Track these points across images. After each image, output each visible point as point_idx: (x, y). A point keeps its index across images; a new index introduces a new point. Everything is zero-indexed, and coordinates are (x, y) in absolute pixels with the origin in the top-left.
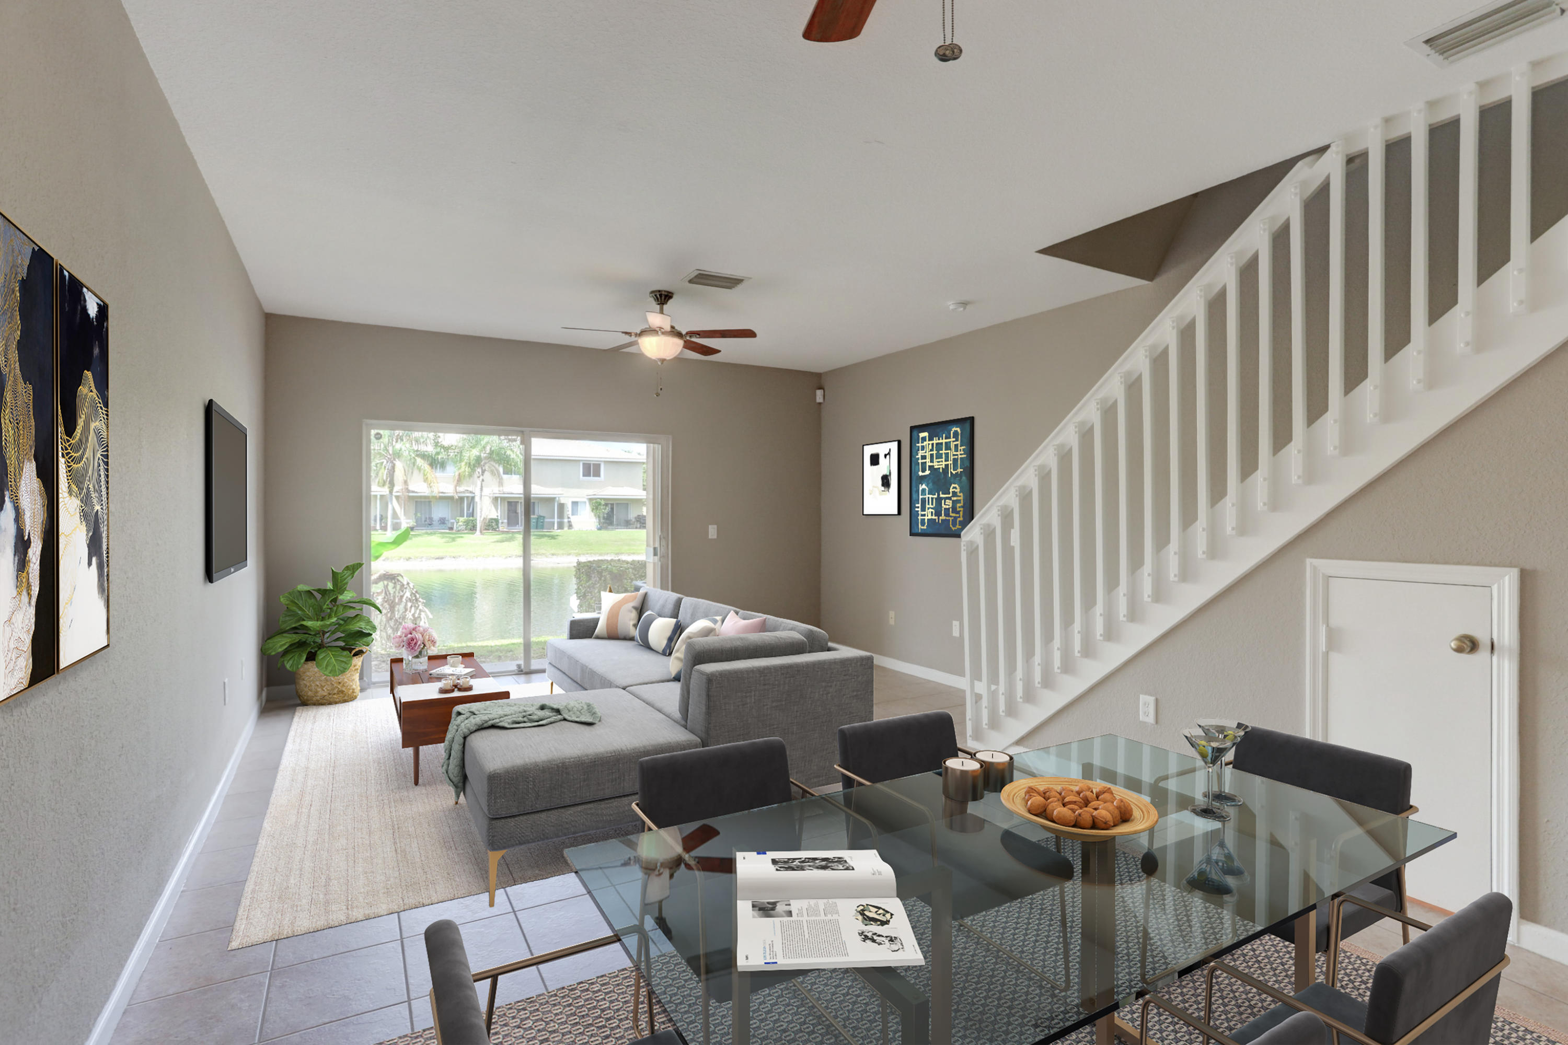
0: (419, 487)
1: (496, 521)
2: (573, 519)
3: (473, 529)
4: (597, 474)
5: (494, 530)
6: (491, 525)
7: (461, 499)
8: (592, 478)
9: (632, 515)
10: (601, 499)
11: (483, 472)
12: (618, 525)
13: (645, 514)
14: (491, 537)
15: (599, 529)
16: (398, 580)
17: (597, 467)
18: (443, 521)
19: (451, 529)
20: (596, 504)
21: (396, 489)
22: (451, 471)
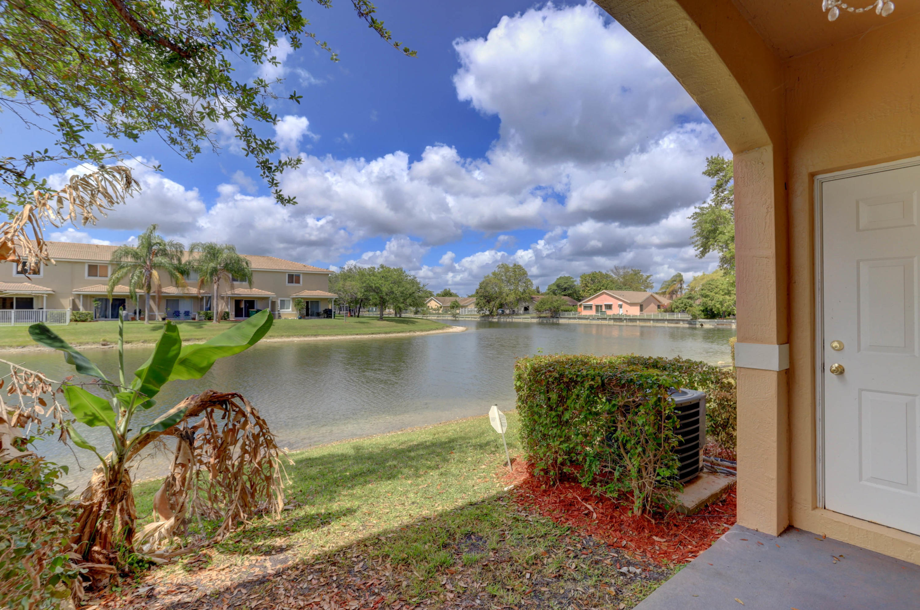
0: (171, 290)
1: (228, 314)
2: (282, 311)
3: (210, 319)
4: (298, 282)
5: (225, 319)
6: (225, 317)
7: (202, 299)
8: (294, 285)
9: (321, 309)
10: (302, 298)
11: (219, 279)
12: (312, 315)
13: (330, 308)
14: (225, 325)
15: (300, 318)
16: (233, 404)
17: (298, 277)
18: (187, 313)
19: (194, 319)
20: (297, 302)
21: (152, 290)
22: (195, 278)
